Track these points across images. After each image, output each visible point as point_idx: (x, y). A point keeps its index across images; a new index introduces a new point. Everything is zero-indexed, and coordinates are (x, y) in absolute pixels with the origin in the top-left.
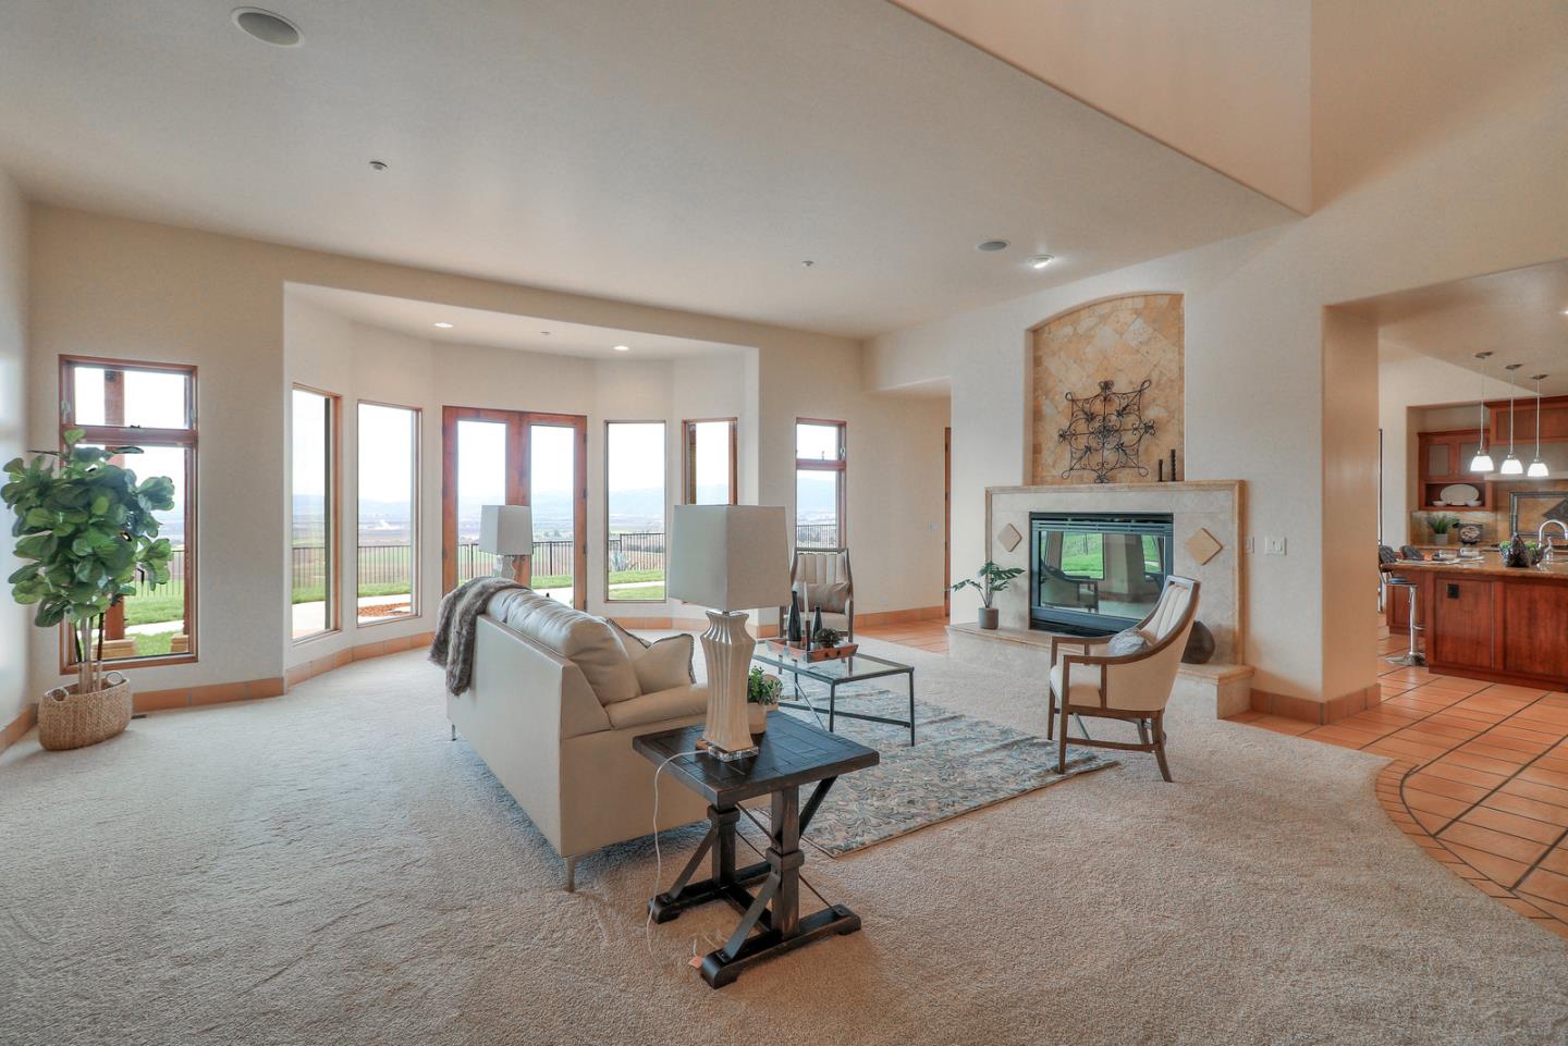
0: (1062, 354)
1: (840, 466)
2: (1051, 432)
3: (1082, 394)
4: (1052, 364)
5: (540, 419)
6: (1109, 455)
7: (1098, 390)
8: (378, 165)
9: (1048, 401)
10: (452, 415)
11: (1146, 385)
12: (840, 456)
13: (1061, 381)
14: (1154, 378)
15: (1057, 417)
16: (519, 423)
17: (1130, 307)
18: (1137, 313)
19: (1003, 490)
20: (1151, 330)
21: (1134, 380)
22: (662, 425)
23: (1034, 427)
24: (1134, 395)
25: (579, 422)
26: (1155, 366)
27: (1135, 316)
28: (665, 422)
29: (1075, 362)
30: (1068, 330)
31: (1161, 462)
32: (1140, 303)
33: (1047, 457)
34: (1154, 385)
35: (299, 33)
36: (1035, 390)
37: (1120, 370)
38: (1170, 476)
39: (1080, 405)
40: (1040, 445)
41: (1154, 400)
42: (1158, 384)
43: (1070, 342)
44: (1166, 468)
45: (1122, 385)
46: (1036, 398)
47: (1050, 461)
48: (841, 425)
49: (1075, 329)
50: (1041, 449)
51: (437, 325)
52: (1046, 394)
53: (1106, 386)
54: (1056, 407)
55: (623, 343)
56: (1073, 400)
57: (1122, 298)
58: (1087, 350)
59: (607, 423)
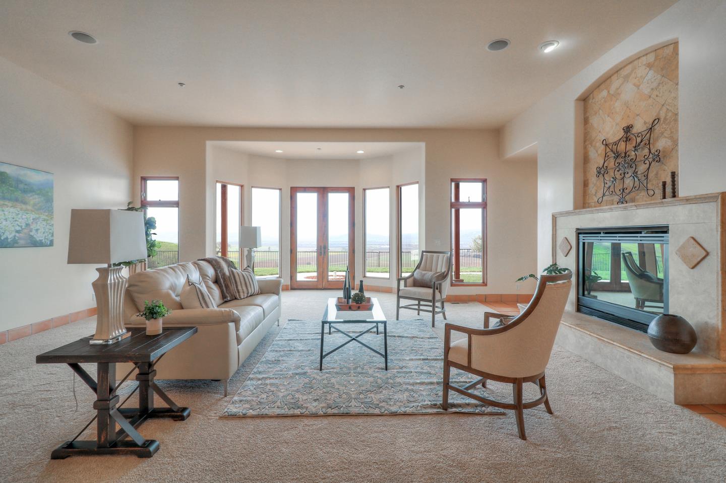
0: (601, 111)
1: (484, 205)
2: (593, 170)
3: (612, 139)
4: (595, 121)
5: (332, 190)
6: (629, 182)
7: (622, 133)
8: (181, 84)
9: (592, 148)
10: (294, 190)
11: (656, 122)
12: (483, 199)
13: (600, 132)
14: (662, 115)
15: (597, 157)
16: (323, 192)
17: (644, 63)
18: (650, 66)
19: (562, 214)
20: (659, 77)
21: (647, 121)
22: (388, 189)
23: (584, 167)
24: (646, 132)
25: (351, 191)
26: (663, 105)
27: (648, 69)
28: (389, 187)
29: (608, 116)
30: (604, 93)
31: (664, 184)
32: (651, 58)
33: (592, 189)
34: (662, 120)
35: (94, 38)
36: (585, 142)
37: (638, 115)
38: (671, 194)
39: (611, 147)
40: (588, 180)
41: (662, 133)
42: (665, 119)
43: (605, 102)
44: (669, 189)
45: (639, 127)
46: (585, 148)
47: (593, 191)
48: (484, 181)
49: (609, 92)
50: (588, 184)
51: (277, 151)
52: (591, 144)
53: (628, 129)
54: (597, 152)
55: (361, 149)
56: (606, 145)
57: (639, 58)
58: (616, 104)
59: (364, 190)
